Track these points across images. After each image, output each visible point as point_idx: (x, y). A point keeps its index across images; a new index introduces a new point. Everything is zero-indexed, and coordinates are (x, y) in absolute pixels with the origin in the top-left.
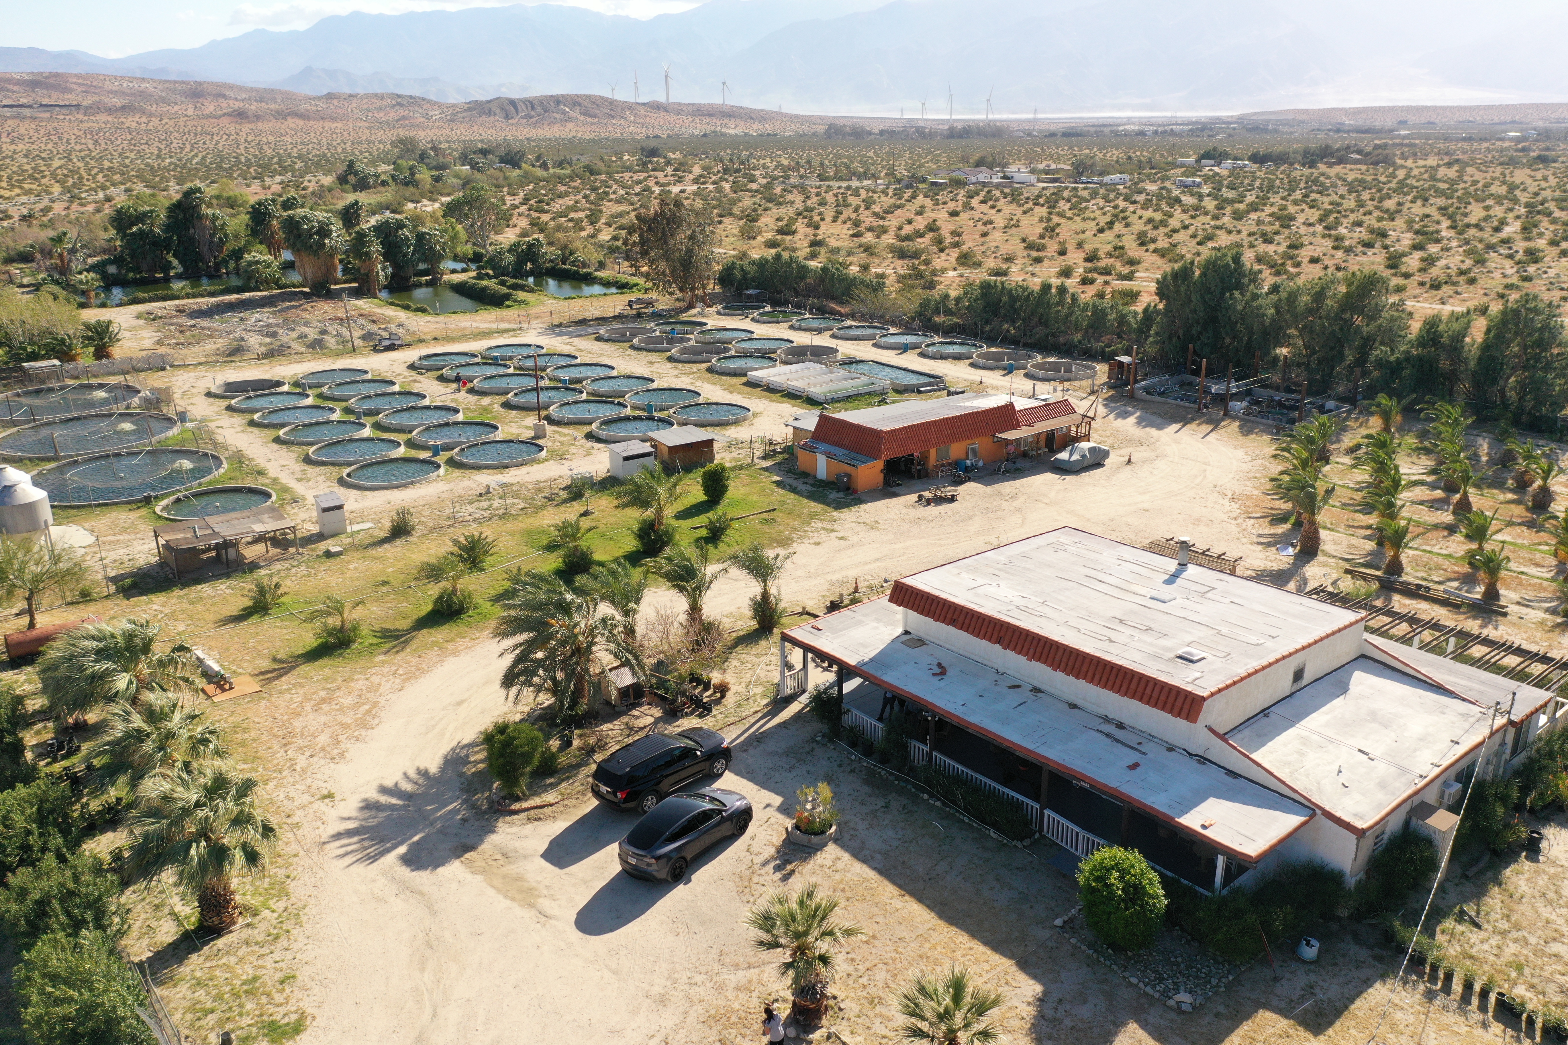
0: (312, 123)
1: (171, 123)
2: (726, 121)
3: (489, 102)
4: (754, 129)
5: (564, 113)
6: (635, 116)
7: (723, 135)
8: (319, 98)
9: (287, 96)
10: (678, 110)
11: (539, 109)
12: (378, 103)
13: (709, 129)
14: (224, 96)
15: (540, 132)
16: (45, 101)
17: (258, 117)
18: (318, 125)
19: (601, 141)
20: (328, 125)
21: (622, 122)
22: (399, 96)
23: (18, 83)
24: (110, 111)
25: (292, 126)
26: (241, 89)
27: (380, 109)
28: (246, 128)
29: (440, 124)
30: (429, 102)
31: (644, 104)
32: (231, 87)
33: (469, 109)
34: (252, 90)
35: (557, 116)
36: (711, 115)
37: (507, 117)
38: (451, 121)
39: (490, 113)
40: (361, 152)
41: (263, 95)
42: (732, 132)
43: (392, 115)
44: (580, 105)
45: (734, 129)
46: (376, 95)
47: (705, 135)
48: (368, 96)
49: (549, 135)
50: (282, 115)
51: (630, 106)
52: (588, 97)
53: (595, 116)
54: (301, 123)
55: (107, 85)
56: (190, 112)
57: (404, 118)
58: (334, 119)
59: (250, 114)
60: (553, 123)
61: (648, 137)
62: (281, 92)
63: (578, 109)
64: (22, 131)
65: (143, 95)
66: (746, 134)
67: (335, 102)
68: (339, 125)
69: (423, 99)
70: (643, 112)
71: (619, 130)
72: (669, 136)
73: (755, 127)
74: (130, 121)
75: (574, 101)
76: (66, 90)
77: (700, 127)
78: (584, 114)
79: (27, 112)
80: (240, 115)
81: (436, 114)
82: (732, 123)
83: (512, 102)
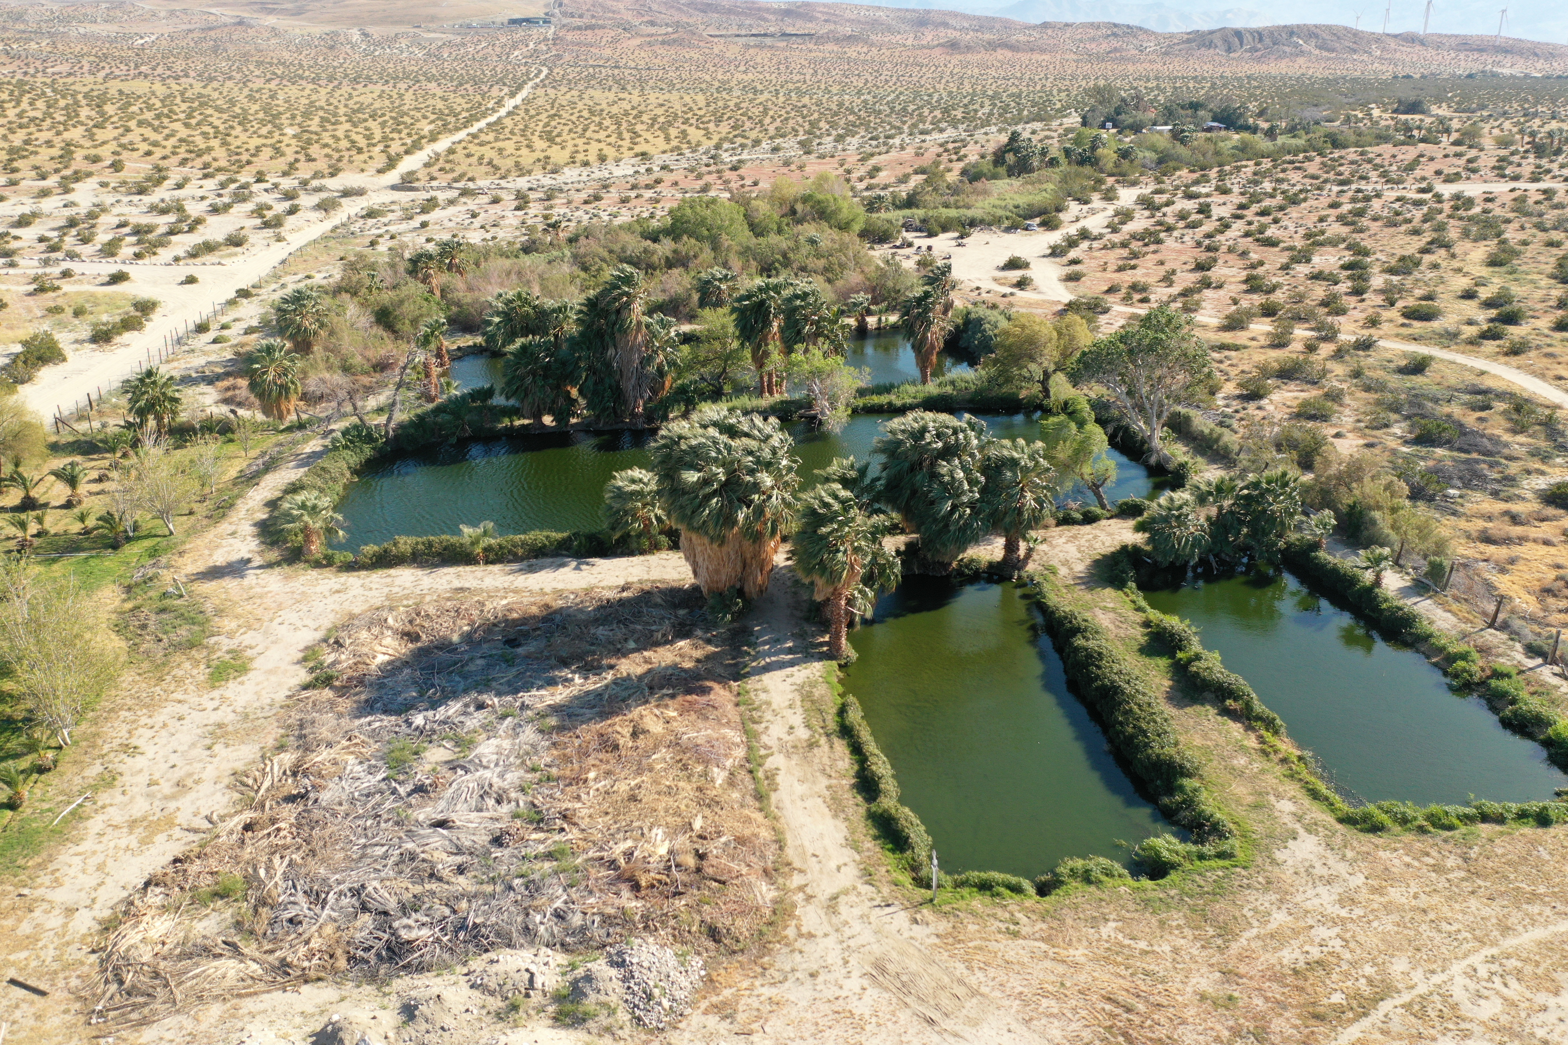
0: (1020, 55)
1: (888, 53)
2: (1500, 57)
3: (1211, 32)
4: (1538, 69)
5: (1297, 45)
6: (1384, 49)
7: (1494, 75)
8: (1034, 27)
9: (1007, 25)
10: (1436, 43)
11: (1267, 41)
12: (1092, 32)
13: (1476, 67)
14: (946, 25)
15: (1265, 67)
16: (790, 30)
17: (969, 48)
18: (1024, 57)
19: (1336, 80)
20: (1036, 57)
21: (1365, 57)
22: (1115, 25)
23: (775, 12)
24: (837, 41)
25: (1000, 57)
26: (965, 17)
27: (1093, 39)
28: (956, 59)
29: (1154, 56)
30: (1146, 31)
31: (1395, 36)
32: (955, 15)
33: (1188, 41)
34: (975, 18)
35: (1287, 49)
36: (1481, 50)
37: (1229, 50)
38: (1166, 54)
39: (1210, 45)
40: (1060, 91)
41: (983, 24)
42: (1506, 71)
43: (1105, 46)
44: (1317, 36)
45: (1511, 68)
46: (1092, 24)
47: (1470, 76)
48: (1083, 25)
49: (1274, 72)
50: (992, 46)
51: (1378, 39)
52: (1329, 28)
53: (1333, 50)
54: (1009, 54)
55: (848, 15)
56: (909, 42)
57: (1116, 50)
58: (1043, 51)
59: (962, 44)
60: (1280, 58)
61: (1395, 77)
62: (1001, 20)
63: (1313, 42)
64: (759, 60)
65: (874, 24)
66: (1527, 76)
67: (1050, 32)
68: (1047, 57)
69: (1141, 29)
70: (1393, 45)
71: (1360, 66)
72: (1423, 77)
73: (1539, 65)
74: (852, 52)
75: (1311, 33)
76: (811, 19)
77: (1466, 65)
78: (1320, 48)
79: (768, 41)
80: (953, 46)
81: (1151, 46)
82: (1508, 60)
83: (1238, 34)
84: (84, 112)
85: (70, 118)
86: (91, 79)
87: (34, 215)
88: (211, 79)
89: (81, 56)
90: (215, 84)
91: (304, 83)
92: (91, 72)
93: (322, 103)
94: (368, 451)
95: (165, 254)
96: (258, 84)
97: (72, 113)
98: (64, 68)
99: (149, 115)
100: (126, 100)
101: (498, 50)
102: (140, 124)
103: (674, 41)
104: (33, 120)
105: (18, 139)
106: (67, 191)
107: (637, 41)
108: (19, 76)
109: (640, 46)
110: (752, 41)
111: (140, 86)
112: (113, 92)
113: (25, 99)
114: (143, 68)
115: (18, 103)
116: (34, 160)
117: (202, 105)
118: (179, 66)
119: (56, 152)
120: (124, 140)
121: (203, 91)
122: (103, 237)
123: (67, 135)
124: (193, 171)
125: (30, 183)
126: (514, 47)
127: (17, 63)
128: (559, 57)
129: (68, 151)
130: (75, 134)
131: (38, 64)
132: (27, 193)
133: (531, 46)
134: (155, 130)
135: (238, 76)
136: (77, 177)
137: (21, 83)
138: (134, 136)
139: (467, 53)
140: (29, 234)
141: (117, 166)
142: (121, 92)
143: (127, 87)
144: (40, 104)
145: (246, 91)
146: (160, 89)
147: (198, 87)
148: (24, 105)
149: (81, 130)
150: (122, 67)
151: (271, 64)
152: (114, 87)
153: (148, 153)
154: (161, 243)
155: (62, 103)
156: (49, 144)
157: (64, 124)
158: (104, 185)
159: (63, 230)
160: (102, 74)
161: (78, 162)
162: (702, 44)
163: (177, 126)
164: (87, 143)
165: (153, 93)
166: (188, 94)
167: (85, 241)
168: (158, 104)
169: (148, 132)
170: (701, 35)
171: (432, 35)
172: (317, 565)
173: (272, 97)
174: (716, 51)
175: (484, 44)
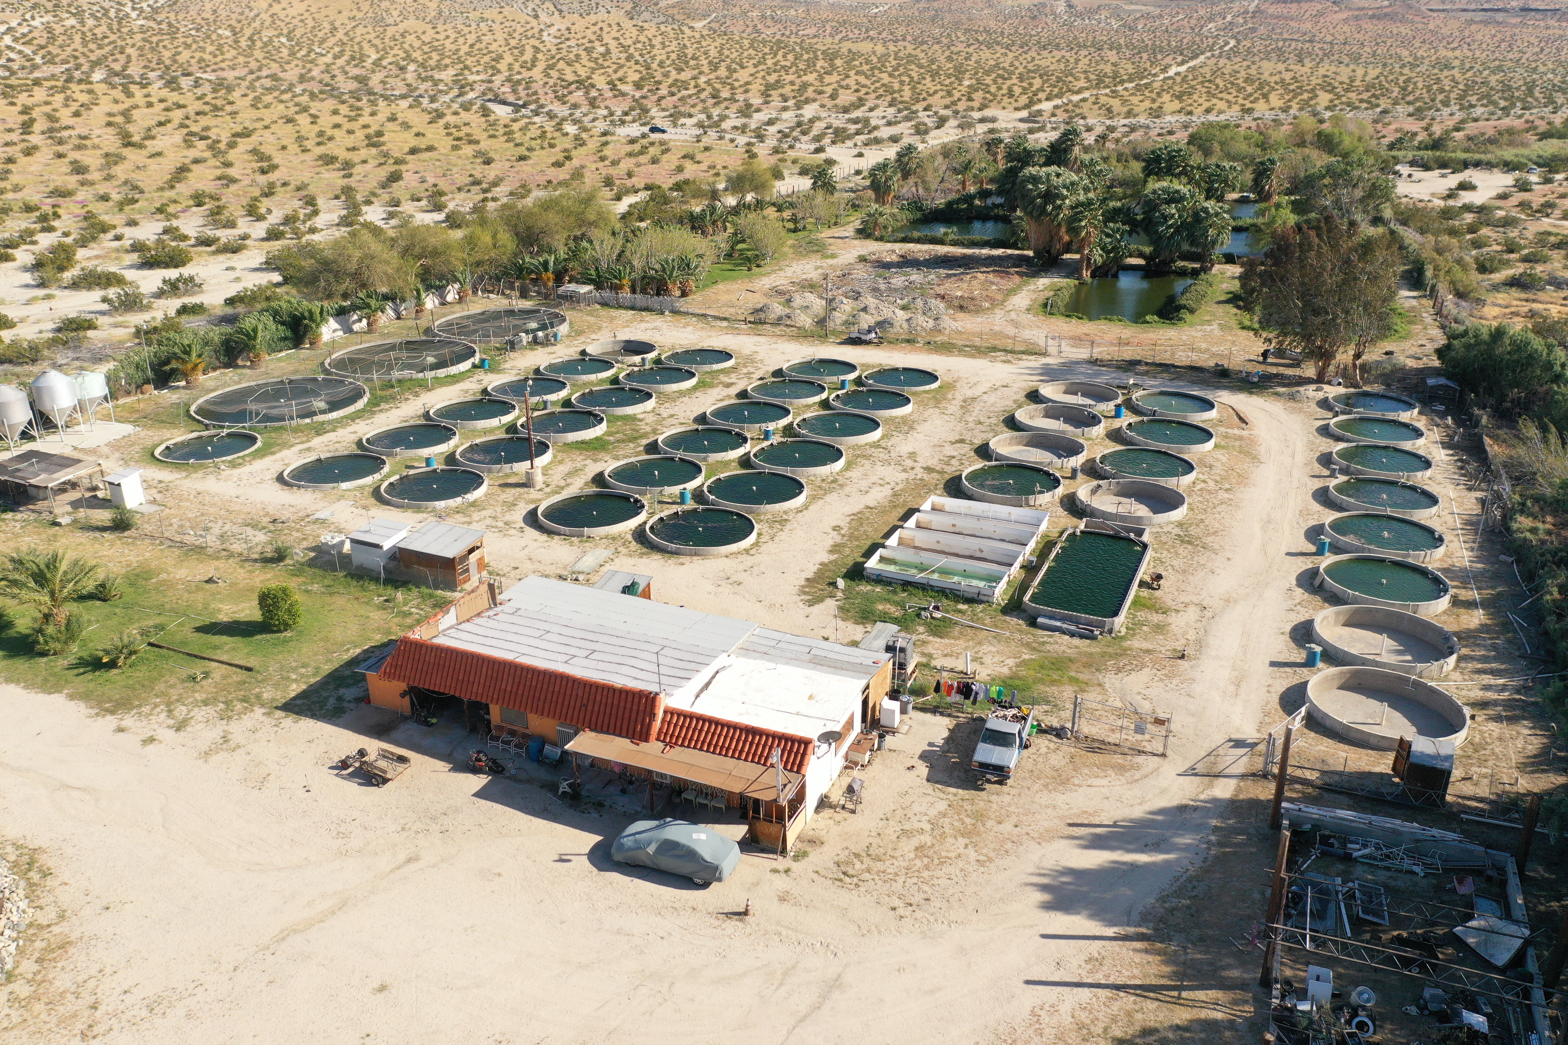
84: (820, 64)
85: (809, 66)
86: (829, 40)
87: (777, 119)
88: (923, 43)
89: (825, 22)
90: (925, 47)
91: (998, 48)
92: (831, 35)
93: (1006, 65)
94: (919, 215)
95: (849, 143)
96: (960, 47)
97: (811, 64)
98: (811, 31)
99: (865, 68)
100: (853, 55)
101: (1193, 22)
102: (857, 73)
103: (1386, 15)
104: (783, 67)
105: (772, 78)
106: (799, 108)
107: (1344, 15)
108: (778, 37)
109: (1345, 21)
110: (1480, 16)
111: (865, 47)
112: (844, 50)
113: (780, 53)
114: (871, 33)
115: (775, 55)
116: (780, 91)
117: (908, 62)
118: (901, 31)
119: (796, 87)
120: (844, 83)
121: (914, 53)
122: (815, 132)
123: (804, 78)
124: (883, 103)
125: (777, 103)
126: (1211, 20)
127: (779, 26)
128: (1253, 30)
129: (805, 86)
130: (811, 78)
131: (793, 27)
132: (773, 108)
133: (1229, 18)
134: (867, 77)
135: (945, 41)
136: (807, 101)
137: (779, 41)
138: (851, 82)
139: (1162, 25)
140: (772, 129)
141: (833, 97)
142: (850, 51)
143: (855, 48)
144: (790, 57)
145: (947, 53)
146: (880, 49)
147: (910, 49)
148: (779, 57)
149: (815, 75)
150: (856, 32)
151: (977, 32)
152: (846, 46)
153: (857, 91)
154: (850, 137)
155: (806, 57)
156: (792, 83)
157: (805, 71)
158: (822, 106)
159: (792, 129)
160: (839, 36)
161: (810, 93)
162: (1417, 19)
163: (885, 76)
164: (817, 83)
165: (874, 53)
166: (901, 54)
167: (804, 133)
168: (875, 60)
169: (862, 79)
170: (1419, 10)
171: (1133, 7)
172: (877, 239)
173: (966, 59)
174: (1431, 26)
175: (1181, 16)
